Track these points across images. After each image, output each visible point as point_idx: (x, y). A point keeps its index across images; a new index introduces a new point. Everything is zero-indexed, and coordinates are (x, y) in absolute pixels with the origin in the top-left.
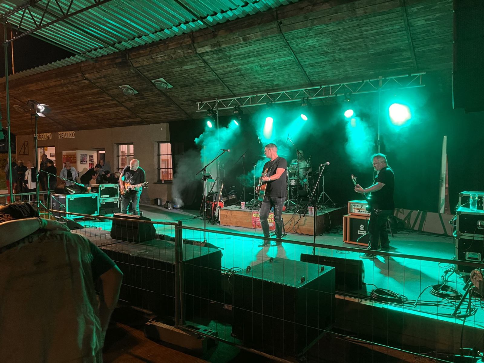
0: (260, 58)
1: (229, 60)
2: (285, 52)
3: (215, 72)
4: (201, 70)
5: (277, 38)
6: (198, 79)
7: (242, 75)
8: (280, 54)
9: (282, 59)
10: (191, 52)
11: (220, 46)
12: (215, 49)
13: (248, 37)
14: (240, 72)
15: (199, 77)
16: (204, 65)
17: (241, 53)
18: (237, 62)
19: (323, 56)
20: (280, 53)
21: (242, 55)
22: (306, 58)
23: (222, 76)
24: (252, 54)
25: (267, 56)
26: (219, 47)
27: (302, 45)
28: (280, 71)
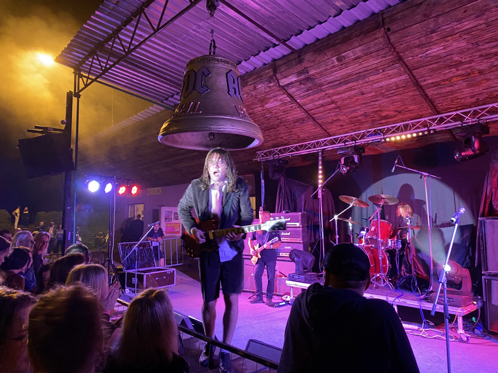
0: (361, 82)
1: (321, 90)
2: (395, 70)
3: (304, 107)
4: (286, 107)
5: (383, 52)
6: (283, 119)
7: (338, 108)
8: (388, 74)
9: (393, 80)
10: (274, 86)
11: (308, 73)
12: (302, 77)
13: (344, 57)
14: (336, 104)
15: (285, 116)
16: (290, 100)
17: (336, 79)
18: (331, 91)
19: (453, 69)
20: (389, 72)
21: (337, 81)
22: (427, 75)
23: (312, 111)
24: (351, 78)
25: (371, 78)
26: (306, 74)
27: (421, 57)
28: (390, 97)
